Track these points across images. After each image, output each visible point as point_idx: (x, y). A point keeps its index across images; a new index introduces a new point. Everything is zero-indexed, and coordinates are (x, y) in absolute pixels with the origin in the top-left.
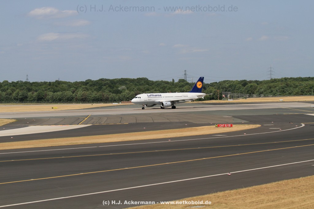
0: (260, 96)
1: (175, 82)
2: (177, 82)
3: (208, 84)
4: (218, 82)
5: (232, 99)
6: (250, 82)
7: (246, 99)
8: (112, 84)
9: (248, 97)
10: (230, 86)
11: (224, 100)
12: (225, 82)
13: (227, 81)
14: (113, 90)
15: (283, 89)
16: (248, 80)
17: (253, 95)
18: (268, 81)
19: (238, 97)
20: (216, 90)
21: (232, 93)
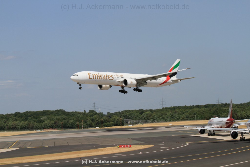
0: (155, 122)
1: (86, 113)
2: (87, 112)
3: (112, 113)
4: (120, 112)
5: (132, 125)
6: (146, 111)
7: (143, 124)
8: (36, 115)
9: (145, 123)
10: (130, 115)
11: (125, 126)
12: (126, 111)
13: (128, 110)
14: (37, 120)
15: (172, 115)
16: (144, 109)
17: (148, 121)
18: (160, 109)
19: (137, 123)
20: (119, 118)
21: (132, 120)
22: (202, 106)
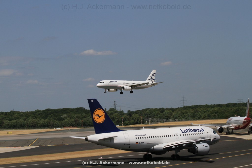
0: (175, 120)
2: (108, 110)
3: (133, 112)
4: (141, 110)
5: (153, 123)
6: (167, 109)
7: (163, 123)
8: (56, 113)
9: (165, 122)
10: (151, 113)
11: (146, 124)
12: (146, 110)
13: (149, 109)
14: (57, 118)
15: (193, 114)
16: (165, 108)
17: (169, 120)
18: (181, 108)
19: (158, 122)
20: (139, 116)
21: (152, 118)
22: (224, 105)
